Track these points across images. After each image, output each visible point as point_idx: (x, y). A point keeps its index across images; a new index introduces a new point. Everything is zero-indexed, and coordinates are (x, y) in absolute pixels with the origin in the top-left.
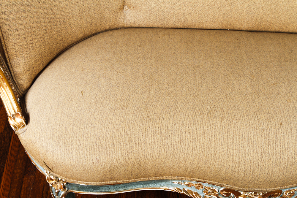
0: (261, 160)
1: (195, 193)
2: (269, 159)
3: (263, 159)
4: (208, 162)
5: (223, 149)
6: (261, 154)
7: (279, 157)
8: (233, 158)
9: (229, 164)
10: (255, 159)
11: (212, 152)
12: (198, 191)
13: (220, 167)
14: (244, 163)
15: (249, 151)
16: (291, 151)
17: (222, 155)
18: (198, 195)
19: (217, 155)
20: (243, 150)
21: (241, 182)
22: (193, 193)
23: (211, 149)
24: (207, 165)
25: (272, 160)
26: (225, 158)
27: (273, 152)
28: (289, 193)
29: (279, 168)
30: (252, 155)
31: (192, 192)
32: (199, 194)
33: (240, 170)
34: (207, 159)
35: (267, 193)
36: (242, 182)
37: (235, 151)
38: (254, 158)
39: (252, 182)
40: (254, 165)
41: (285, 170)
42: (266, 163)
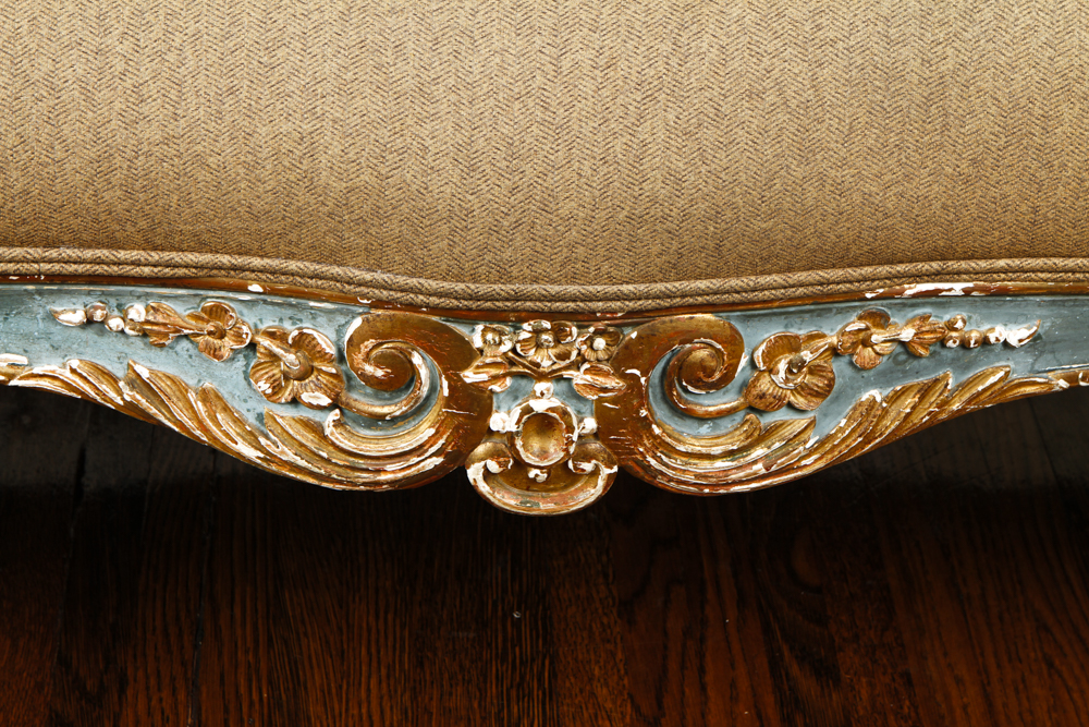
0: (558, 72)
1: (205, 396)
2: (602, 61)
3: (566, 64)
4: (229, 101)
5: (315, 16)
6: (555, 32)
7: (666, 47)
8: (379, 66)
9: (358, 102)
10: (515, 70)
11: (253, 35)
12: (223, 382)
13: (307, 127)
14: (453, 97)
15: (480, 18)
16: (736, 12)
17: (315, 50)
18: (226, 409)
19: (281, 53)
20: (444, 17)
21: (445, 229)
22: (192, 396)
23: (246, 20)
24: (228, 119)
25: (622, 64)
26: (329, 68)
27: (622, 18)
28: (790, 363)
29: (671, 117)
30: (497, 45)
31: (183, 390)
32: (234, 404)
33: (428, 142)
34: (224, 83)
35: (634, 335)
36: (453, 231)
37: (391, 21)
38: (510, 59)
39: (518, 224)
40: (517, 105)
41: (709, 135)
42: (588, 87)
